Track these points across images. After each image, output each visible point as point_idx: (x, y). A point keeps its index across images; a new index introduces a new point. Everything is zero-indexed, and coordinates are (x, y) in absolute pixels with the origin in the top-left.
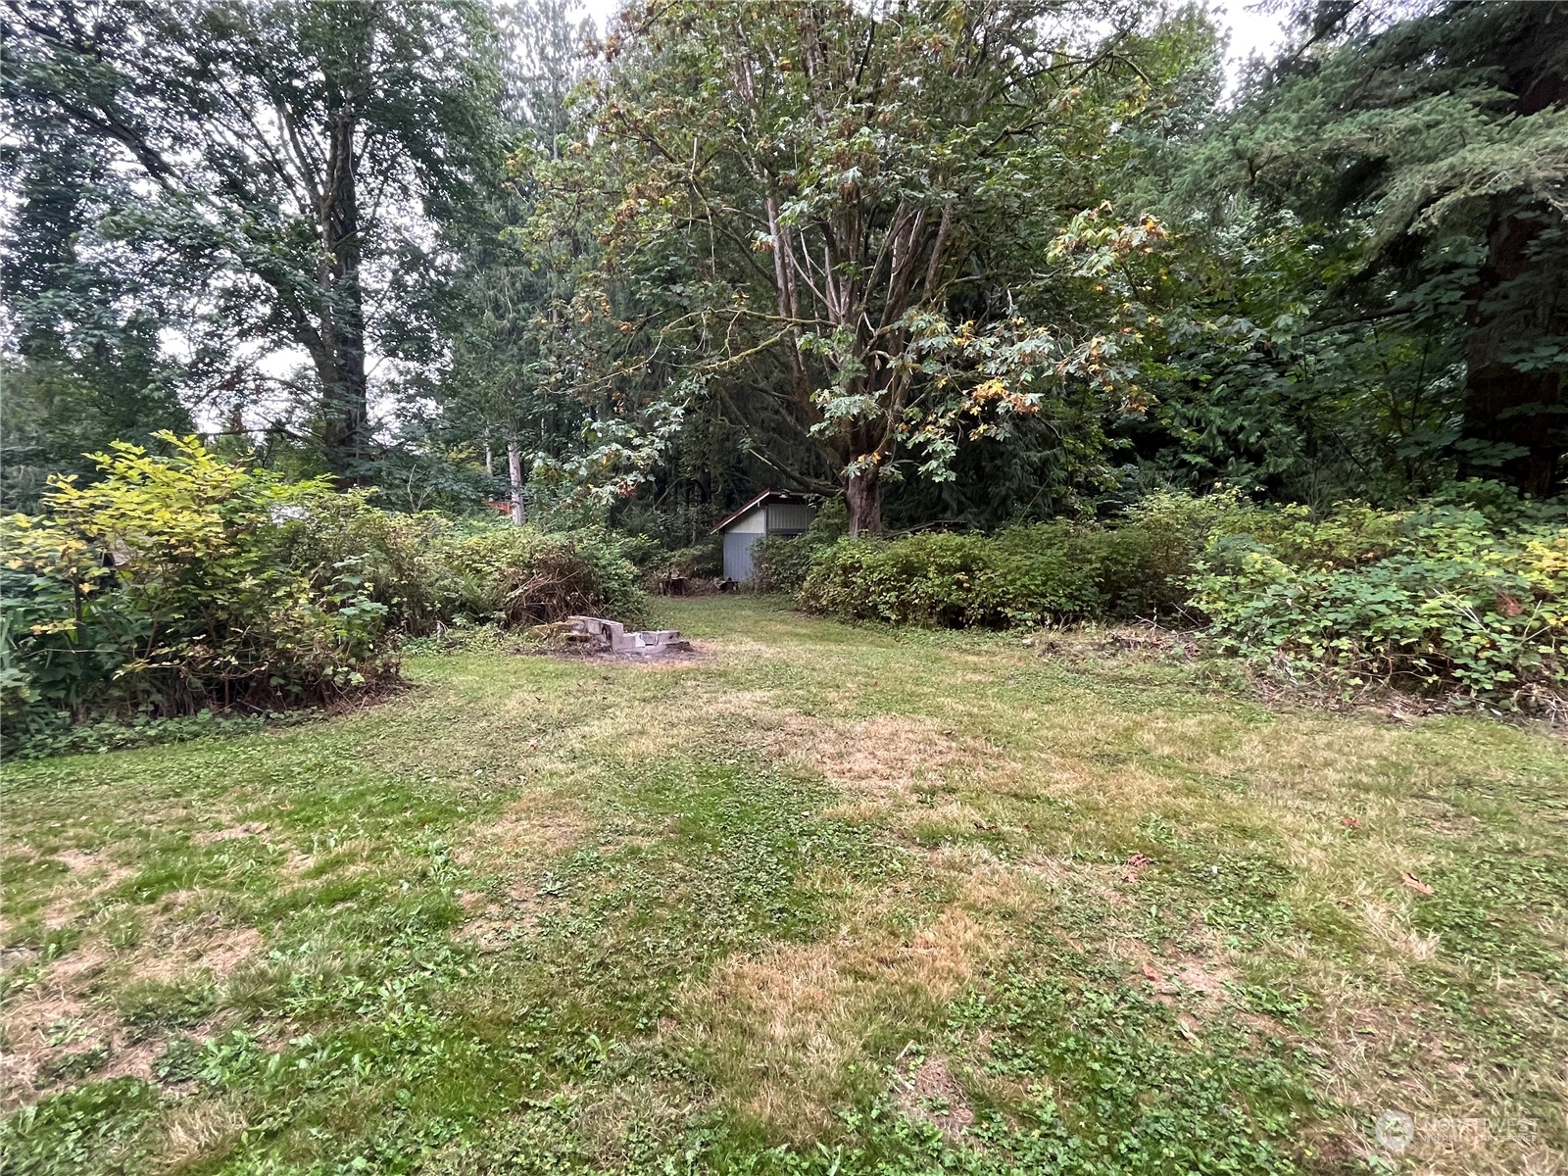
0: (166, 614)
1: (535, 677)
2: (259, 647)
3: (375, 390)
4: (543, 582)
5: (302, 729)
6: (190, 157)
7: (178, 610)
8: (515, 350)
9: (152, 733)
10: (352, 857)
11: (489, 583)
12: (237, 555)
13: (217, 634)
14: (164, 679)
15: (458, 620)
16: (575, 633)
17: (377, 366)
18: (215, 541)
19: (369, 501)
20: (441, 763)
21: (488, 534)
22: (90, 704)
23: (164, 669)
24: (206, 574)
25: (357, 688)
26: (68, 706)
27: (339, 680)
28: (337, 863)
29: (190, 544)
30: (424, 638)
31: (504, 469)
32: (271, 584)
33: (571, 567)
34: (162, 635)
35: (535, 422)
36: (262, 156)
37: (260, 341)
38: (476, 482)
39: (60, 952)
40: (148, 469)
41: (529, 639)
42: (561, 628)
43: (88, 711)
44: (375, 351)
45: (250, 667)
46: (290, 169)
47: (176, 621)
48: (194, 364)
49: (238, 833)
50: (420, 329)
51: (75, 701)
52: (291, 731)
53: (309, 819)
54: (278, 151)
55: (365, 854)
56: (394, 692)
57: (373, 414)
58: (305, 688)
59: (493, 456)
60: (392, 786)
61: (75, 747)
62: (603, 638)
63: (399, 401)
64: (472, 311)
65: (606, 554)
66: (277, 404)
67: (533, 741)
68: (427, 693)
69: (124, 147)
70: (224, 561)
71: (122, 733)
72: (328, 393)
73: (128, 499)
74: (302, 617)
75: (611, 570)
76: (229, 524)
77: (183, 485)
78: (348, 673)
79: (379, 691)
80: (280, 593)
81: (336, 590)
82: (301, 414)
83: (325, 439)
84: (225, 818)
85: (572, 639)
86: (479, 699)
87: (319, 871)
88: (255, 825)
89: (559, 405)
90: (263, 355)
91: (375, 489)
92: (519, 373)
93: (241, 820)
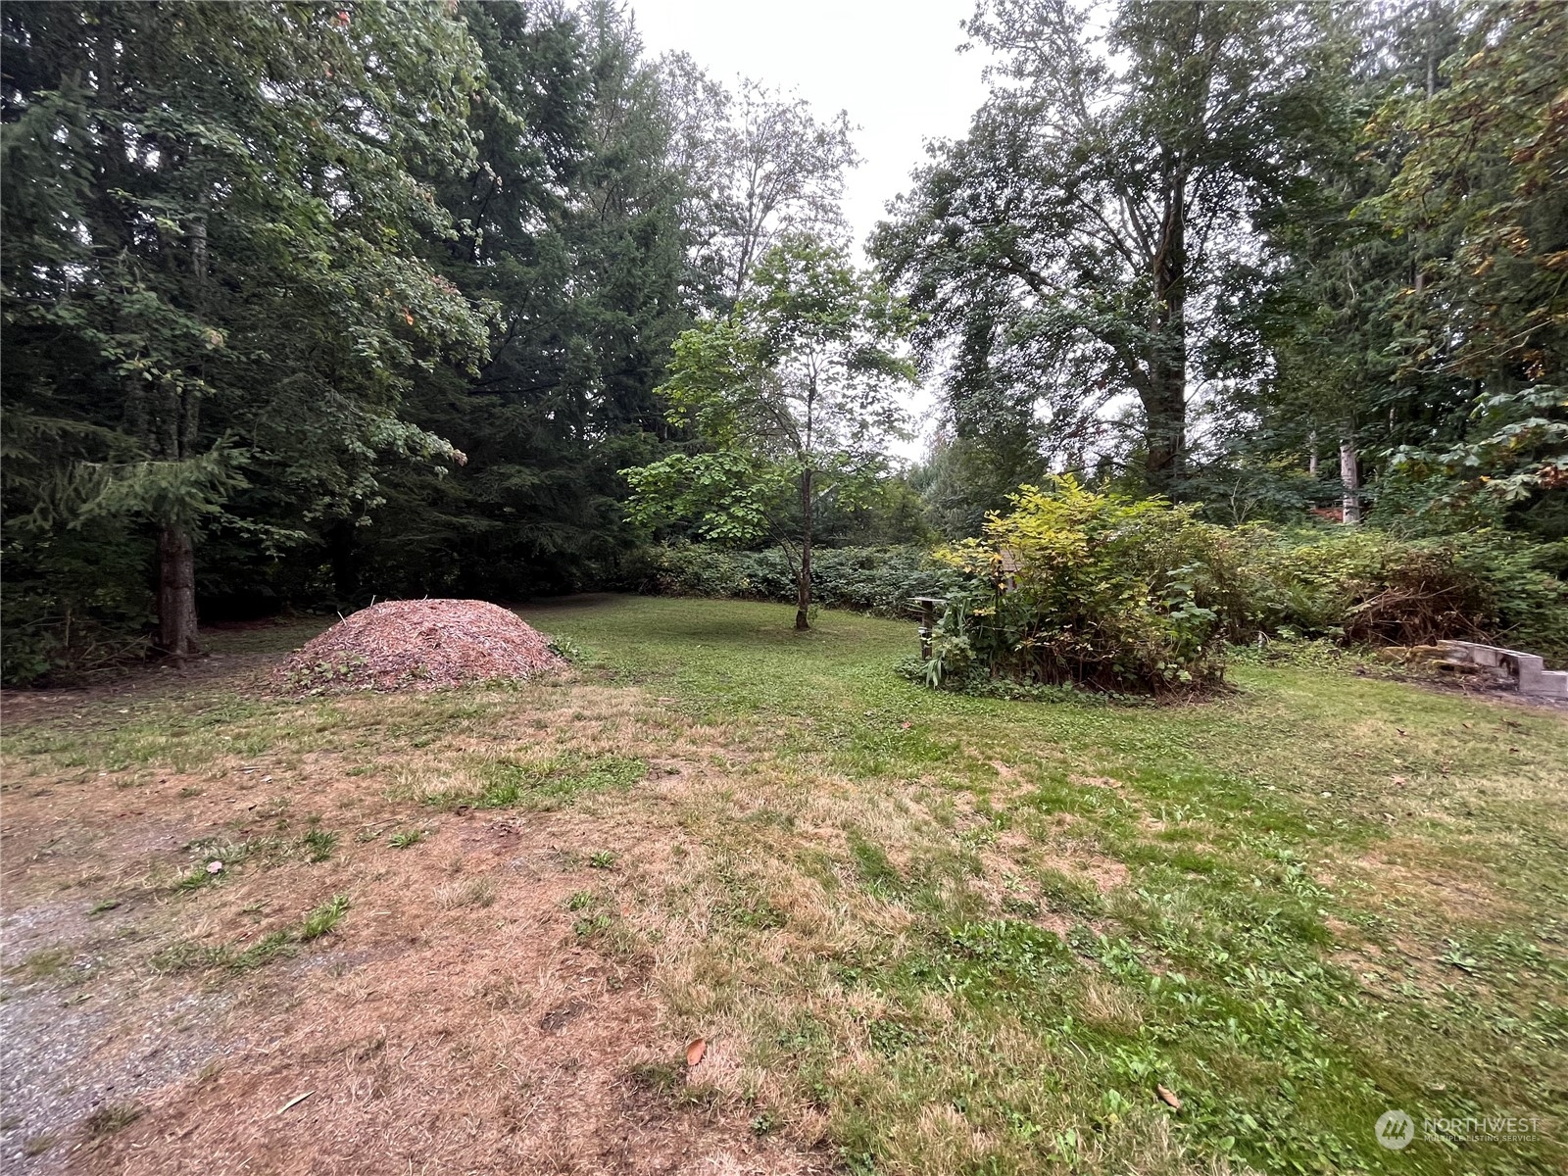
0: (1045, 608)
1: (1394, 708)
2: (1108, 638)
3: (1193, 414)
4: (1399, 596)
5: (1139, 712)
6: (1057, 267)
7: (1052, 604)
8: (1357, 337)
9: (1035, 692)
10: (1199, 836)
11: (1322, 595)
12: (1095, 564)
13: (1079, 624)
14: (1042, 655)
15: (1284, 632)
16: (1452, 661)
17: (1195, 391)
18: (1081, 553)
19: (1194, 516)
20: (1279, 774)
21: (1322, 543)
22: (999, 666)
23: (1044, 648)
24: (1071, 579)
25: (1183, 685)
26: (988, 666)
27: (1168, 675)
28: (1184, 835)
29: (1064, 555)
30: (1243, 647)
31: (1334, 472)
32: (1118, 588)
33: (1445, 581)
34: (1042, 623)
35: (1382, 414)
36: (1108, 242)
37: (1097, 393)
38: (1301, 489)
39: (1002, 827)
40: (1040, 502)
41: (1378, 661)
42: (1428, 653)
43: (998, 670)
44: (1195, 377)
45: (1100, 654)
46: (1129, 244)
47: (1052, 612)
48: (1053, 422)
49: (1098, 782)
50: (1244, 344)
51: (992, 663)
52: (1130, 712)
53: (1154, 790)
54: (1119, 232)
55: (1211, 837)
56: (1218, 693)
57: (1190, 436)
58: (1141, 678)
59: (1319, 460)
60: (1228, 782)
61: (992, 693)
62: (1503, 672)
63: (1218, 419)
64: (1306, 309)
65: (1504, 566)
66: (1107, 443)
67: (1397, 779)
68: (1252, 701)
69: (1019, 279)
70: (1085, 569)
71: (1018, 690)
72: (1152, 425)
73: (1029, 524)
74: (1141, 617)
75: (1516, 585)
76: (1091, 540)
77: (1062, 511)
78: (1177, 670)
79: (1203, 690)
80: (1125, 596)
81: (1168, 595)
82: (1126, 447)
83: (1147, 465)
84: (1090, 769)
85: (1449, 668)
86: (1315, 718)
87: (1170, 837)
88: (1112, 781)
89: (1420, 388)
90: (1101, 405)
91: (1199, 504)
92: (1363, 363)
93: (1102, 773)
